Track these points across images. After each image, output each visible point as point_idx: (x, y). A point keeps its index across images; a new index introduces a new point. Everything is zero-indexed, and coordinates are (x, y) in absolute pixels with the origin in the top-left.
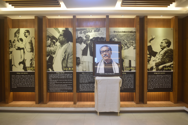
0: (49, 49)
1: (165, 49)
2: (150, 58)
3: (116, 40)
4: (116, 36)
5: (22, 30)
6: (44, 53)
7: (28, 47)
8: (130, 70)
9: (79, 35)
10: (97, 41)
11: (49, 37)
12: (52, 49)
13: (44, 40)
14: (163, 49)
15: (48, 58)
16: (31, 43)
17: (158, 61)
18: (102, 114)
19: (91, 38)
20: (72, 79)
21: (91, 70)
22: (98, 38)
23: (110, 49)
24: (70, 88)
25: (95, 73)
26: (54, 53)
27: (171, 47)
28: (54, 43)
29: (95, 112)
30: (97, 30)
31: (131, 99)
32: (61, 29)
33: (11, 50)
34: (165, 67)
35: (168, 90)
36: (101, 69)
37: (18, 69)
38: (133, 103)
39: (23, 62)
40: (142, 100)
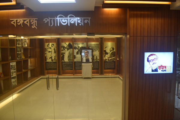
0: (62, 52)
1: (112, 52)
2: (105, 55)
3: (91, 48)
4: (91, 46)
5: (50, 44)
6: (60, 54)
7: (53, 51)
8: (97, 60)
9: (75, 46)
10: (83, 48)
11: (62, 47)
12: (63, 52)
13: (60, 48)
14: (111, 51)
15: (62, 56)
16: (54, 49)
17: (109, 57)
18: (85, 78)
19: (80, 47)
20: (72, 64)
21: (80, 61)
22: (83, 47)
23: (88, 52)
24: (71, 68)
26: (65, 54)
28: (64, 49)
29: (82, 78)
30: (83, 44)
31: (97, 73)
32: (67, 43)
33: (46, 52)
34: (112, 59)
35: (114, 69)
36: (84, 60)
37: (49, 60)
38: (99, 74)
39: (51, 58)
40: (102, 73)
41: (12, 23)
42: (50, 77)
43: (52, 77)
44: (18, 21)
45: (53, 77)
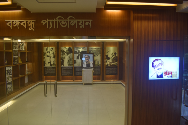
0: (62, 56)
1: (114, 56)
2: (107, 60)
3: (92, 52)
6: (60, 58)
7: (52, 56)
8: (98, 66)
9: (75, 50)
11: (62, 51)
12: (63, 56)
14: (113, 56)
15: (61, 60)
16: (53, 54)
17: (110, 62)
18: (85, 84)
19: (81, 51)
20: (72, 70)
22: (84, 51)
23: (89, 56)
24: (71, 74)
25: (82, 67)
26: (64, 58)
27: (117, 55)
28: (64, 54)
29: (82, 84)
30: (83, 48)
31: (98, 79)
32: (67, 47)
33: (44, 57)
34: (114, 64)
35: (116, 74)
36: (85, 66)
37: (48, 65)
38: (100, 80)
39: (50, 62)
40: (103, 79)
41: (8, 24)
42: (48, 83)
43: (49, 83)
44: (14, 23)
45: (52, 83)
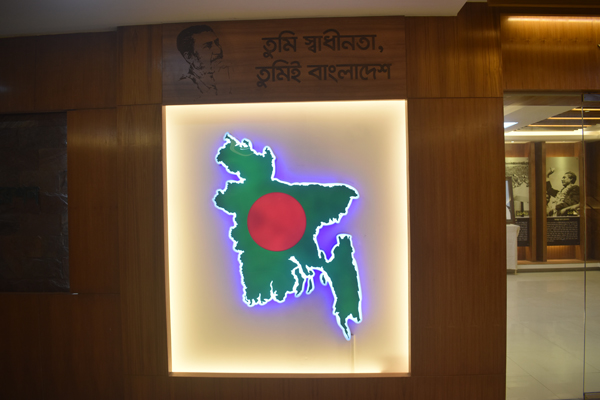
1: (569, 187)
2: (549, 198)
8: (523, 216)
14: (565, 186)
17: (559, 203)
27: (577, 183)
34: (569, 210)
40: (540, 258)
